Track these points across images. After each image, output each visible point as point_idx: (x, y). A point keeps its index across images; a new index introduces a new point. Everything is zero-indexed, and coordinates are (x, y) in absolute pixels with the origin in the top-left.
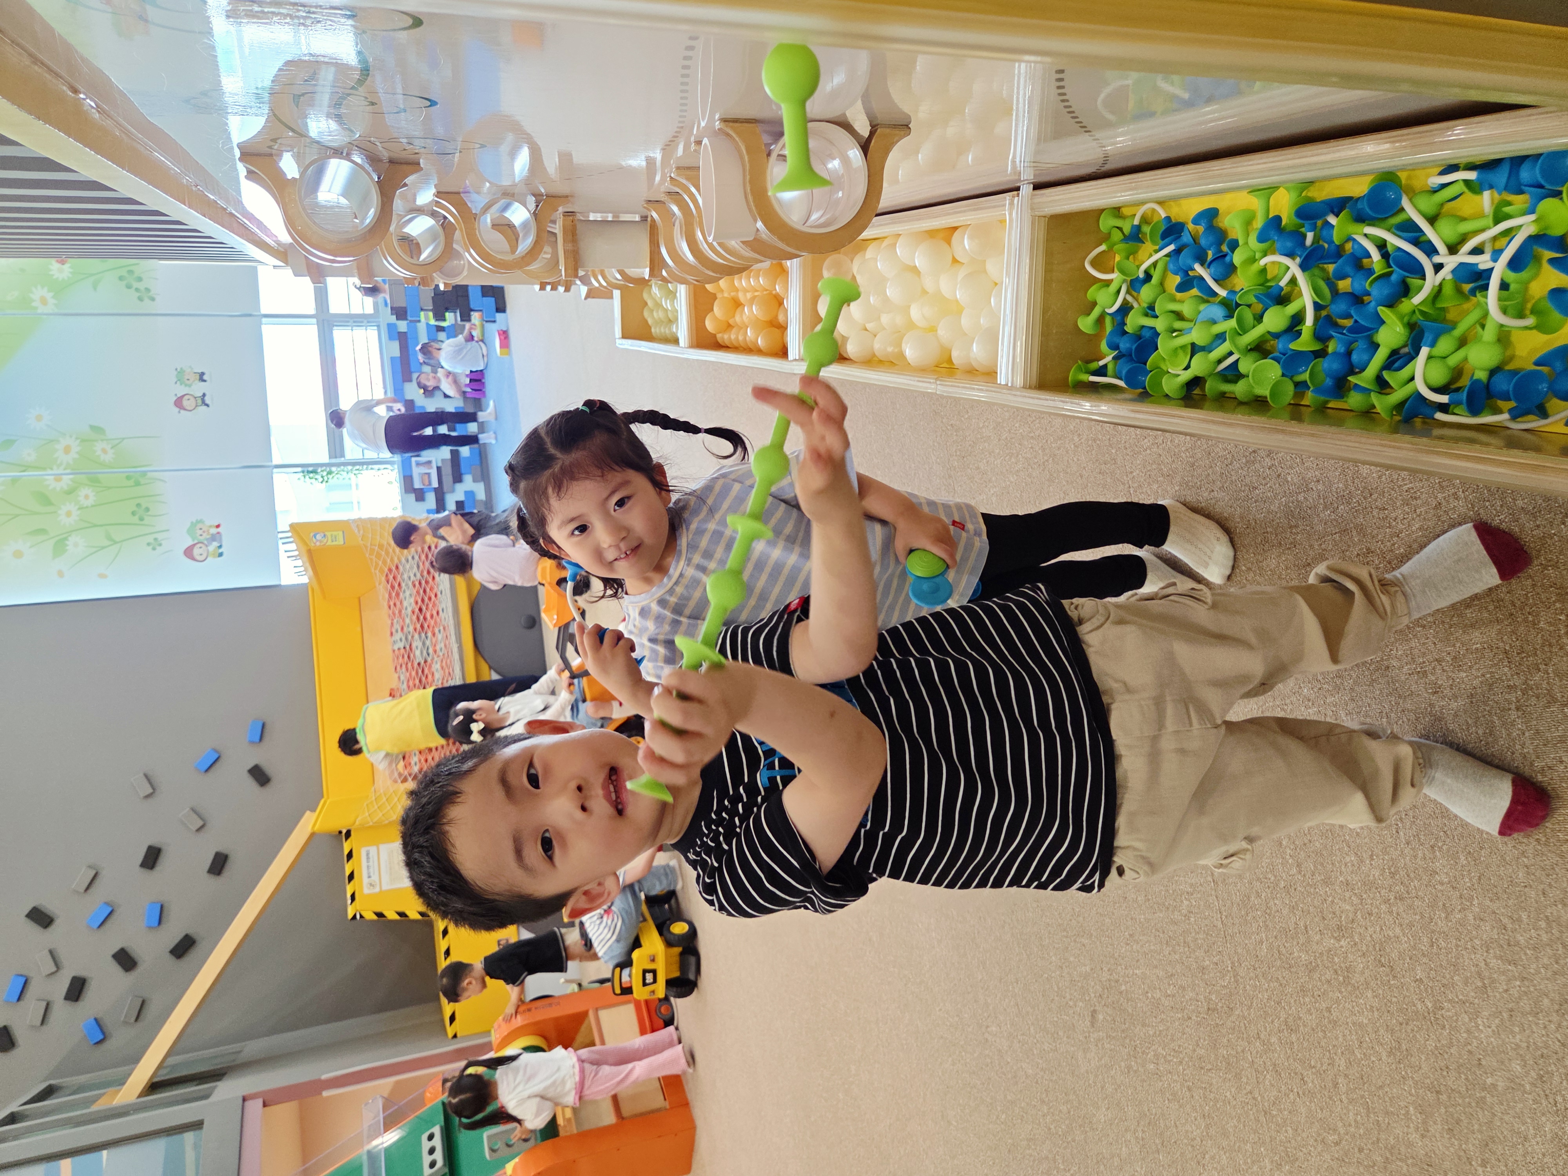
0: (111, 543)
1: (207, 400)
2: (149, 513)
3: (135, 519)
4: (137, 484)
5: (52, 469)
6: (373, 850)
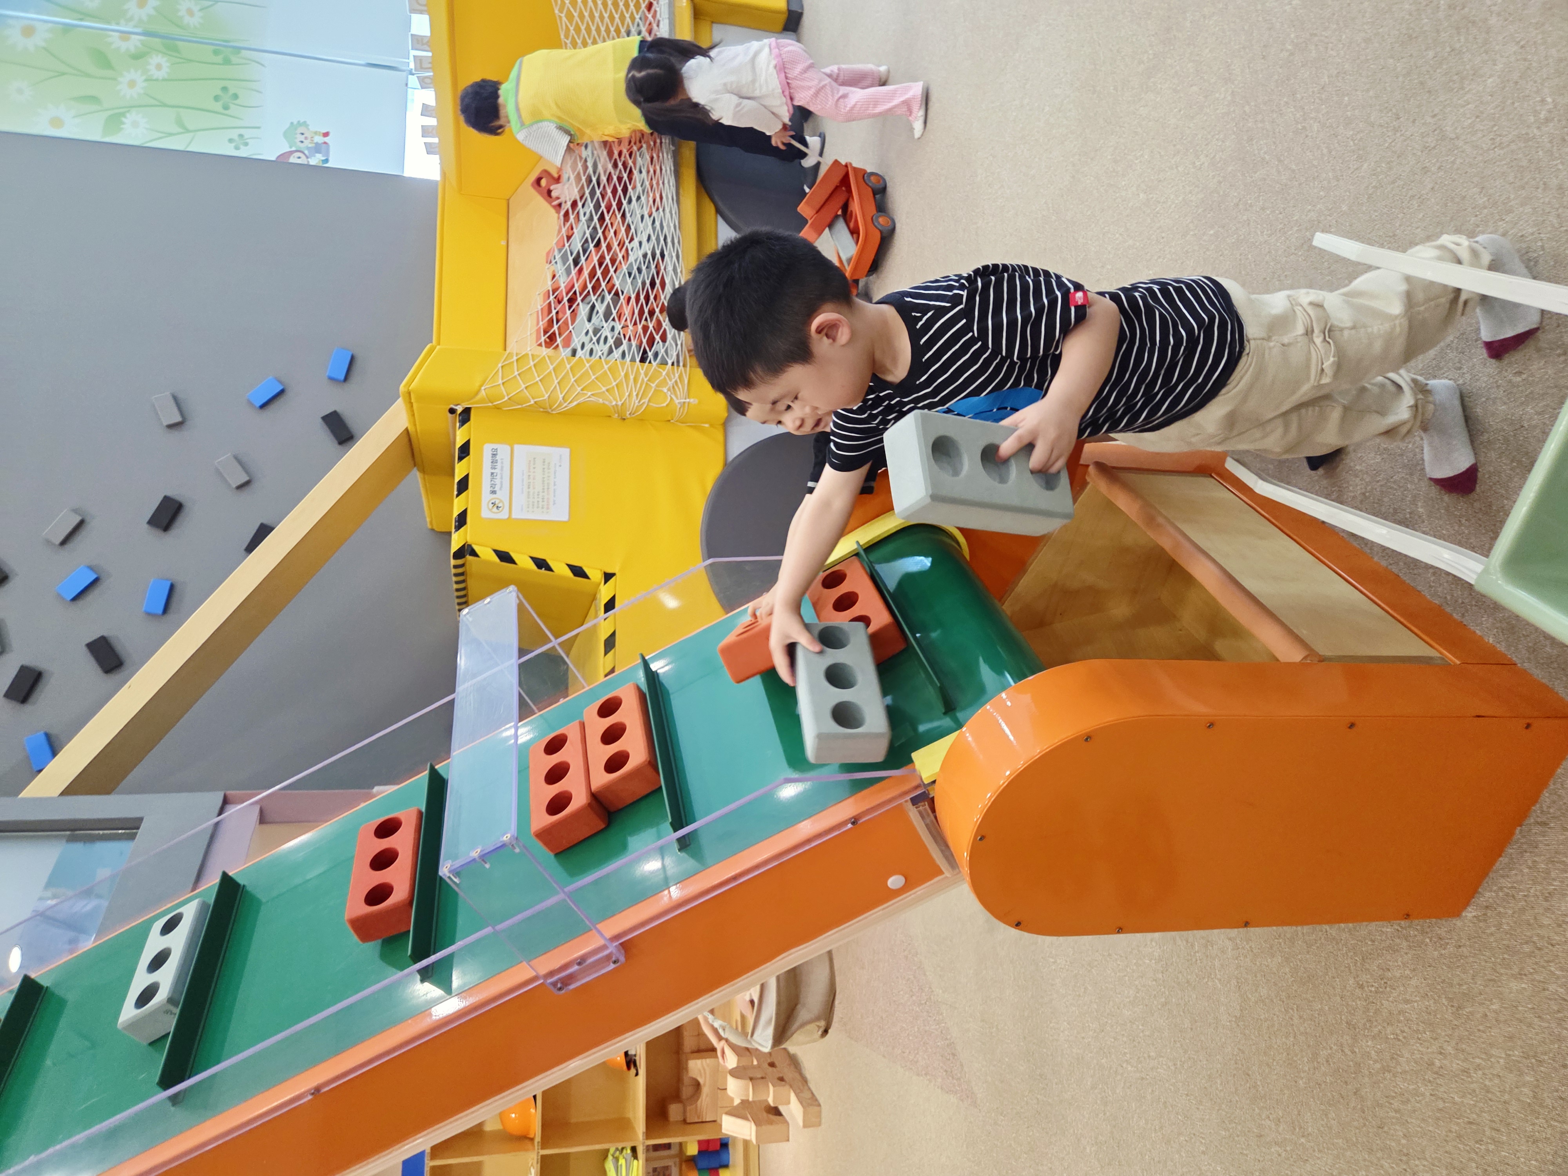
0: (181, 130)
2: (236, 102)
3: (218, 106)
4: (227, 62)
5: (118, 24)
6: (503, 451)
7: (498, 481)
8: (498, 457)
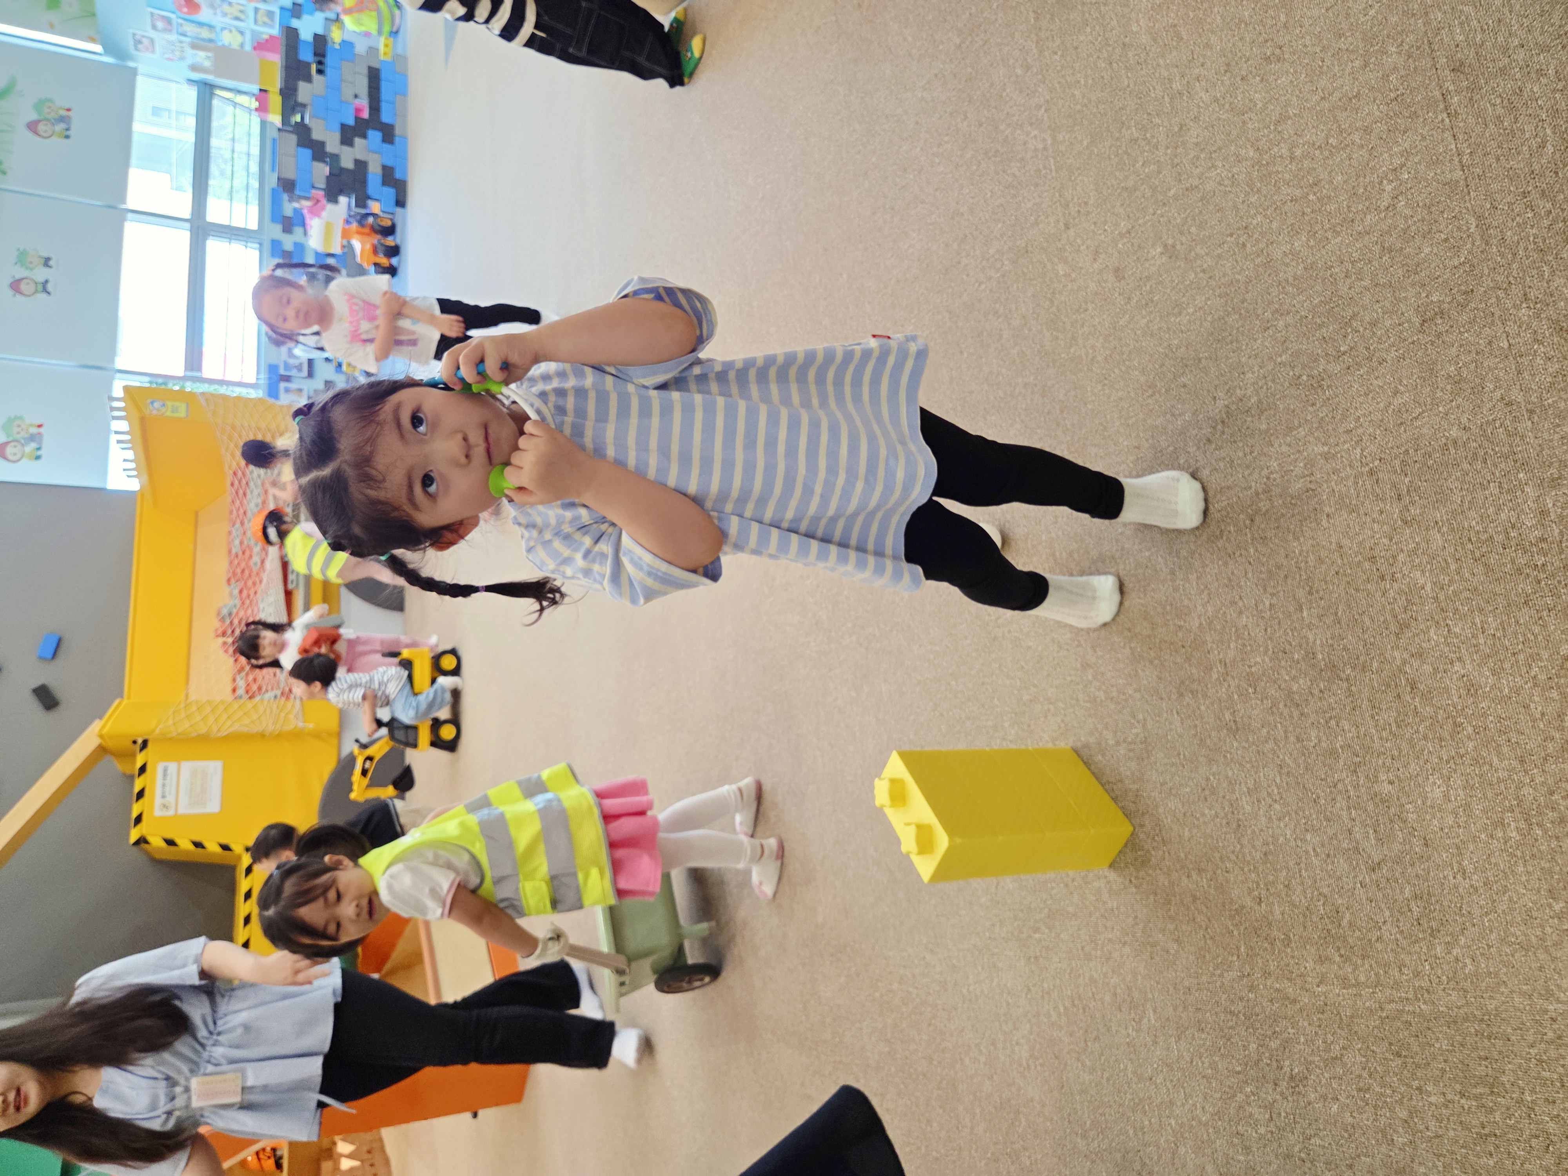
1: (50, 287)
6: (172, 767)
7: (167, 789)
8: (169, 772)
